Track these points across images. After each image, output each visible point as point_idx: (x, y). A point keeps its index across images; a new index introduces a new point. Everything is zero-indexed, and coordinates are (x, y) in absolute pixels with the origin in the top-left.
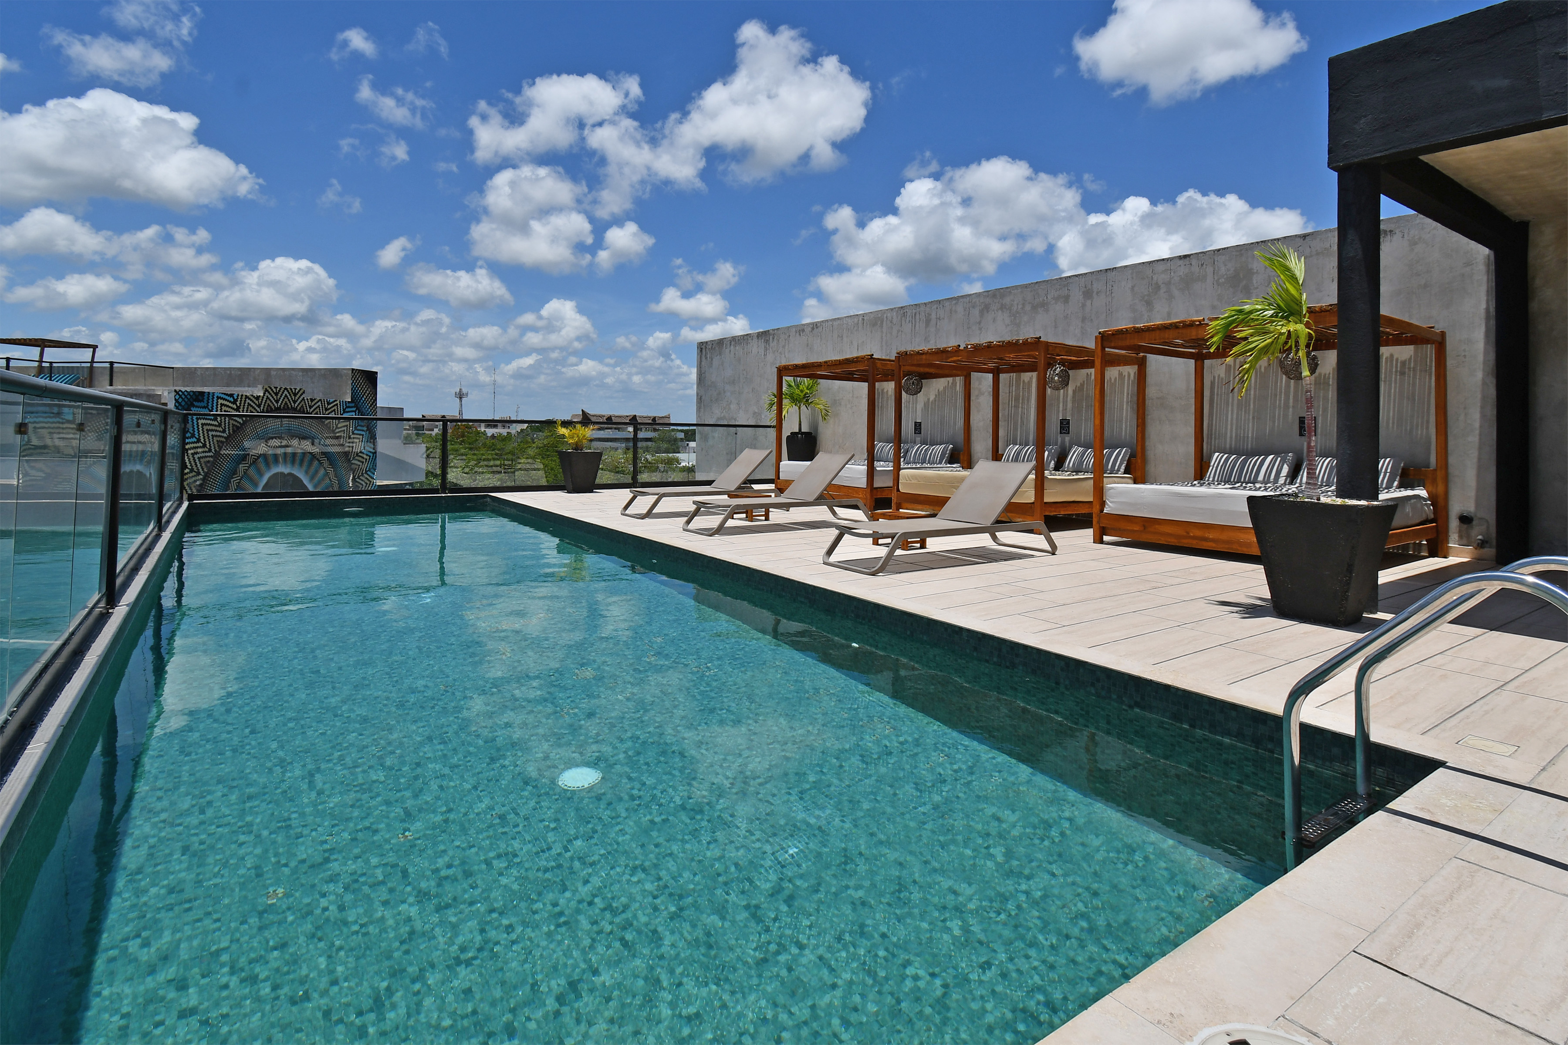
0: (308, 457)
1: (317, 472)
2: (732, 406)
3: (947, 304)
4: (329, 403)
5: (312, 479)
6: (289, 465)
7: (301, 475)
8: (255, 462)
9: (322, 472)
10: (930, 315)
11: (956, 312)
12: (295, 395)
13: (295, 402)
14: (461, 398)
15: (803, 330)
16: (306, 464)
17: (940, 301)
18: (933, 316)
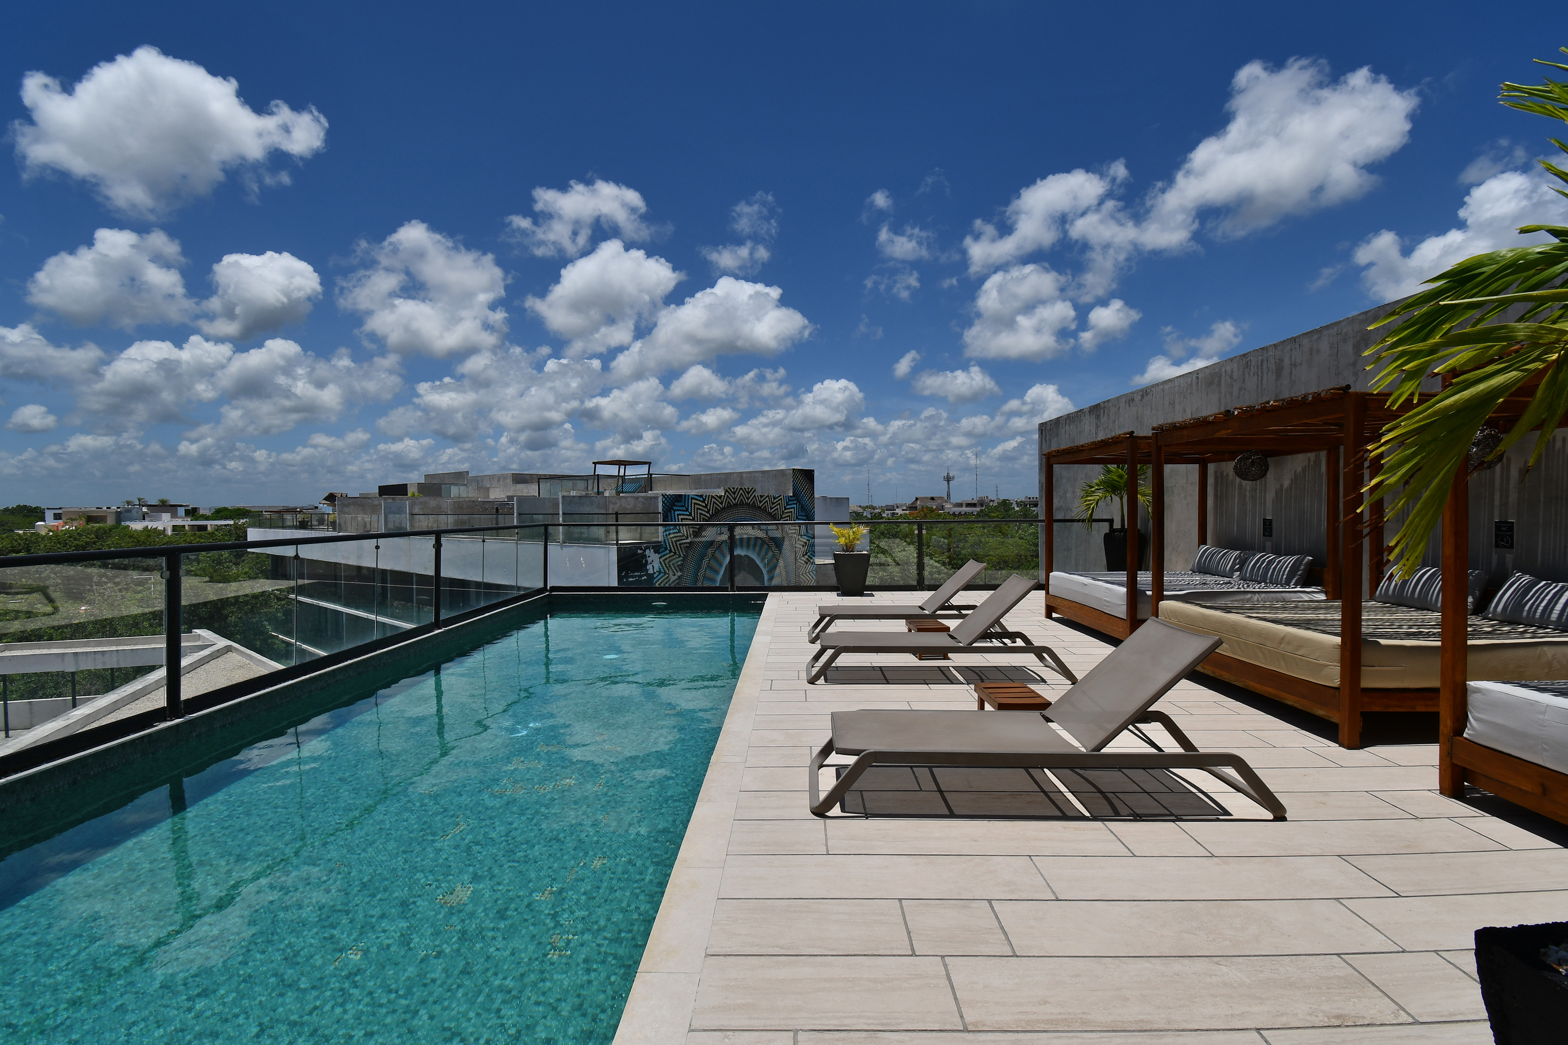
0: (760, 541)
1: (766, 554)
2: (1068, 495)
3: (1305, 342)
4: (775, 498)
5: (763, 560)
6: (745, 549)
7: (754, 556)
8: (719, 547)
9: (770, 554)
10: (1281, 360)
11: (1318, 351)
12: (748, 493)
13: (748, 499)
14: (948, 481)
15: (1133, 400)
16: (758, 548)
17: (1294, 340)
18: (1287, 362)
